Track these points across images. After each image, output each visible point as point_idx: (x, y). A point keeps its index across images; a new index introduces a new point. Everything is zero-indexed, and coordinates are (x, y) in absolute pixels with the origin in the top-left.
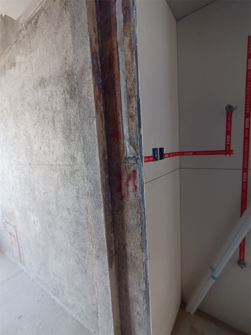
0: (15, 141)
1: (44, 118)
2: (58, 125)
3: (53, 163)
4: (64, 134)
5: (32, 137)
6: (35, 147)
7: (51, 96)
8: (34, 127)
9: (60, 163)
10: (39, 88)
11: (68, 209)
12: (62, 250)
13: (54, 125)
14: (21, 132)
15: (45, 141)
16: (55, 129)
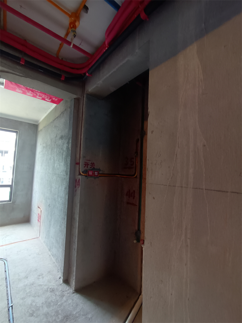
0: (50, 161)
1: (60, 152)
2: (64, 156)
3: (60, 174)
4: (64, 161)
5: (55, 160)
6: (55, 165)
7: (63, 144)
8: (57, 156)
9: (62, 174)
10: (60, 139)
11: (61, 197)
12: (56, 221)
13: (62, 156)
14: (52, 157)
15: (59, 163)
16: (62, 158)
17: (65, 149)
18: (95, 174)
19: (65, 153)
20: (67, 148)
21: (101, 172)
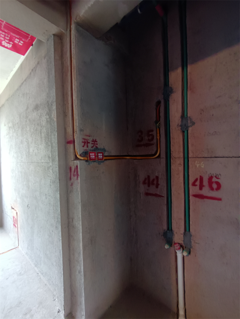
3: (39, 161)
4: (45, 141)
5: (30, 143)
8: (31, 136)
13: (41, 135)
14: (25, 139)
16: (41, 138)
18: (99, 157)
20: (48, 121)
21: (106, 154)
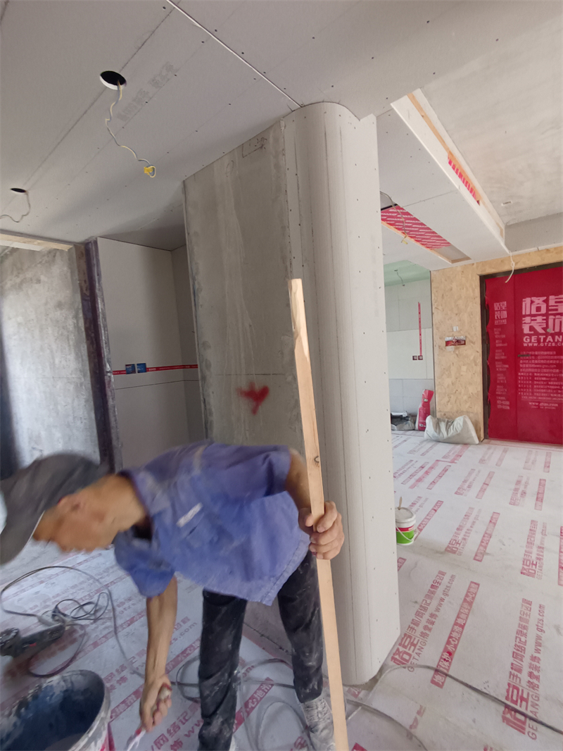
1: (62, 335)
4: (75, 351)
6: (57, 361)
7: (66, 318)
11: (81, 418)
15: (63, 355)
17: (71, 328)
19: (72, 337)
20: (75, 327)
